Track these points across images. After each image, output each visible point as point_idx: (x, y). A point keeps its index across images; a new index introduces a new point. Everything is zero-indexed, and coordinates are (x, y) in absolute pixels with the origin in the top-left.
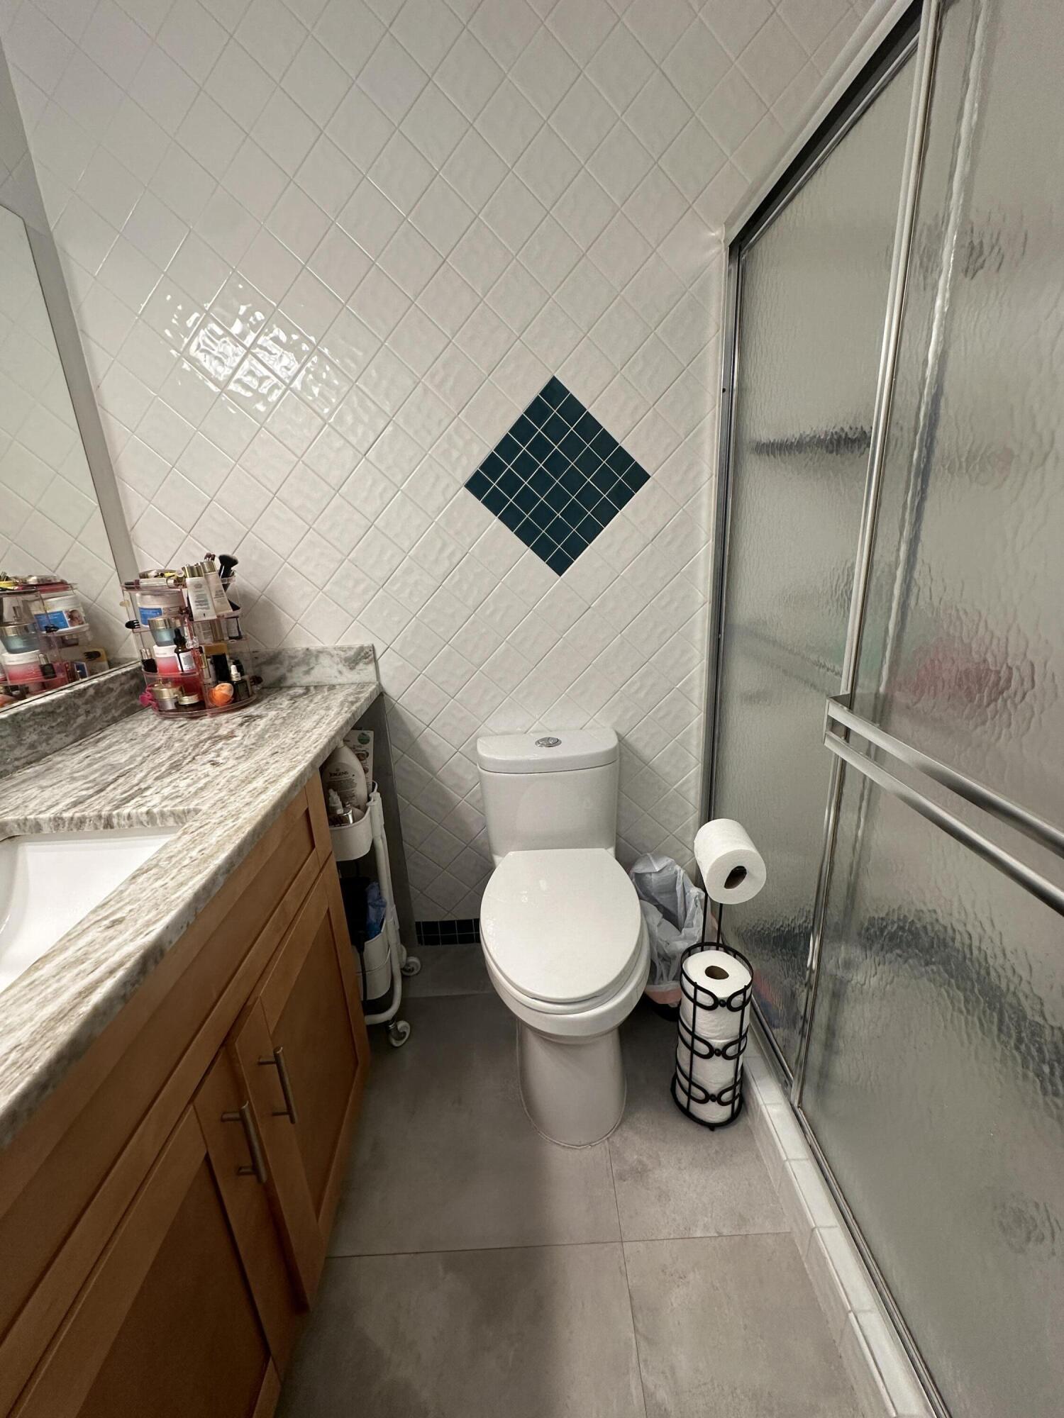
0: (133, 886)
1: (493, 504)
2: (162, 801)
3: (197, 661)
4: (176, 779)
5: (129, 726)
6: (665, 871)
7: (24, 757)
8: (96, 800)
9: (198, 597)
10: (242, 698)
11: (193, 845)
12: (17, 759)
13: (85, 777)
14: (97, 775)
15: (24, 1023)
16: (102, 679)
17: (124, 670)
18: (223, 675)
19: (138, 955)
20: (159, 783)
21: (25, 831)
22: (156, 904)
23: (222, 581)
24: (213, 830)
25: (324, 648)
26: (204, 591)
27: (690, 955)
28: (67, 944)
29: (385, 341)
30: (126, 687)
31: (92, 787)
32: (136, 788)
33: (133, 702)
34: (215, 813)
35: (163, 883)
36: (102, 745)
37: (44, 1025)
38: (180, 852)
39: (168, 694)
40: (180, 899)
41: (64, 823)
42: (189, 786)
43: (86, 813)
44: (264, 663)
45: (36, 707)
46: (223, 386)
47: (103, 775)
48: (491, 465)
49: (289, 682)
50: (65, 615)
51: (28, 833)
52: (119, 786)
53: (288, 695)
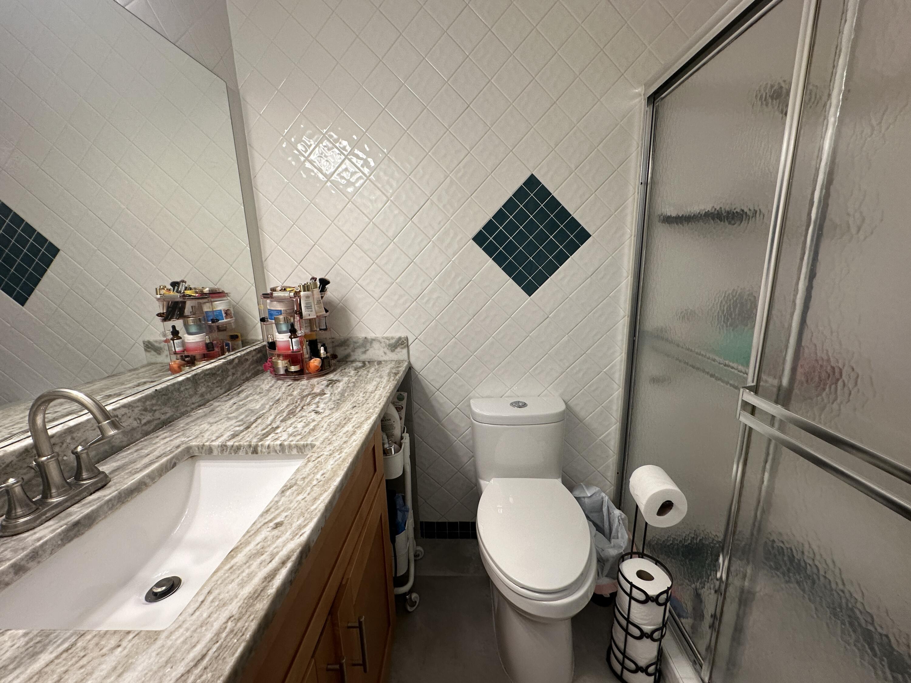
0: (283, 498)
1: (489, 250)
2: (289, 437)
3: (301, 343)
4: (295, 422)
5: (256, 383)
6: (594, 496)
7: (198, 402)
8: (246, 434)
9: (307, 304)
10: (326, 368)
11: (316, 471)
12: (193, 404)
13: (236, 417)
14: (243, 416)
15: (232, 600)
16: (243, 353)
17: (255, 348)
18: (315, 353)
19: (298, 551)
20: (283, 424)
21: (201, 453)
22: (302, 512)
23: (321, 294)
24: (326, 460)
25: (376, 337)
26: (311, 300)
27: (623, 561)
28: (249, 539)
29: (429, 152)
30: (255, 358)
31: (242, 425)
32: (270, 427)
33: (258, 368)
34: (325, 447)
35: (303, 497)
36: (243, 395)
37: (246, 601)
38: (309, 475)
39: (281, 364)
40: (318, 510)
41: (227, 449)
42: (304, 427)
43: (241, 443)
44: (338, 346)
45: (207, 370)
46: (328, 177)
47: (247, 416)
48: (489, 227)
49: (352, 358)
50: (223, 312)
51: (204, 455)
52: (258, 424)
53: (352, 367)
